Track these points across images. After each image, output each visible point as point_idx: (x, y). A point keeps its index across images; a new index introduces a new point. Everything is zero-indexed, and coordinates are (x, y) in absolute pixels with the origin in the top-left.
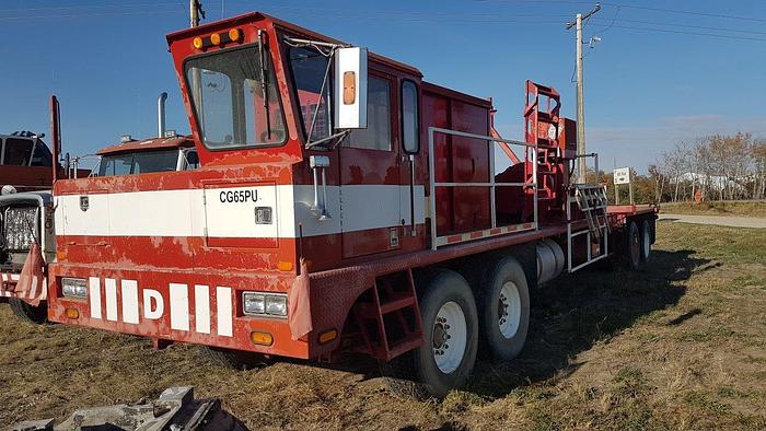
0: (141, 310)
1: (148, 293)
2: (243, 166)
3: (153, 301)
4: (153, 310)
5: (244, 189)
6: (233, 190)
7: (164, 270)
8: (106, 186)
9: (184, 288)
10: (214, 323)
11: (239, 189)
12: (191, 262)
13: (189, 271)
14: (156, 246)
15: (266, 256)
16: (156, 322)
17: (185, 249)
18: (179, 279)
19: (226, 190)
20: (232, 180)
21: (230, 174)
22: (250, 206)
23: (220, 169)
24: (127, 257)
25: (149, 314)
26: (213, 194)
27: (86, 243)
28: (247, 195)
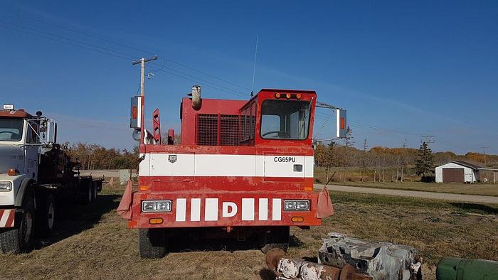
0: (220, 214)
2: (288, 147)
3: (230, 208)
4: (229, 213)
5: (288, 157)
6: (282, 157)
7: (239, 192)
8: (194, 150)
10: (270, 215)
11: (285, 157)
12: (254, 188)
14: (231, 181)
15: (298, 185)
16: (232, 218)
17: (251, 183)
18: (249, 196)
19: (278, 157)
20: (282, 153)
21: (280, 150)
22: (291, 164)
23: (274, 147)
24: (208, 187)
25: (226, 215)
26: (270, 158)
27: (172, 180)
28: (290, 159)
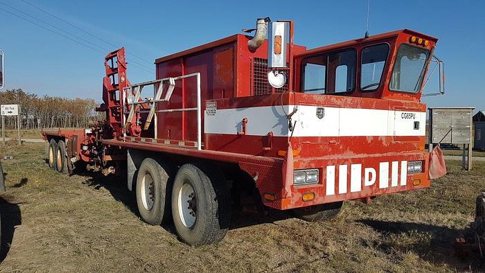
0: (363, 182)
1: (368, 170)
3: (370, 174)
4: (370, 180)
5: (411, 113)
6: (407, 112)
7: (377, 156)
8: (339, 102)
9: (387, 164)
11: (409, 112)
12: (387, 150)
13: (389, 154)
14: (369, 141)
16: (371, 187)
17: (384, 143)
18: (384, 160)
19: (404, 112)
20: (407, 108)
21: (406, 104)
22: (412, 121)
23: (402, 101)
24: (350, 150)
25: (367, 183)
26: (399, 113)
27: (319, 142)
28: (412, 116)
